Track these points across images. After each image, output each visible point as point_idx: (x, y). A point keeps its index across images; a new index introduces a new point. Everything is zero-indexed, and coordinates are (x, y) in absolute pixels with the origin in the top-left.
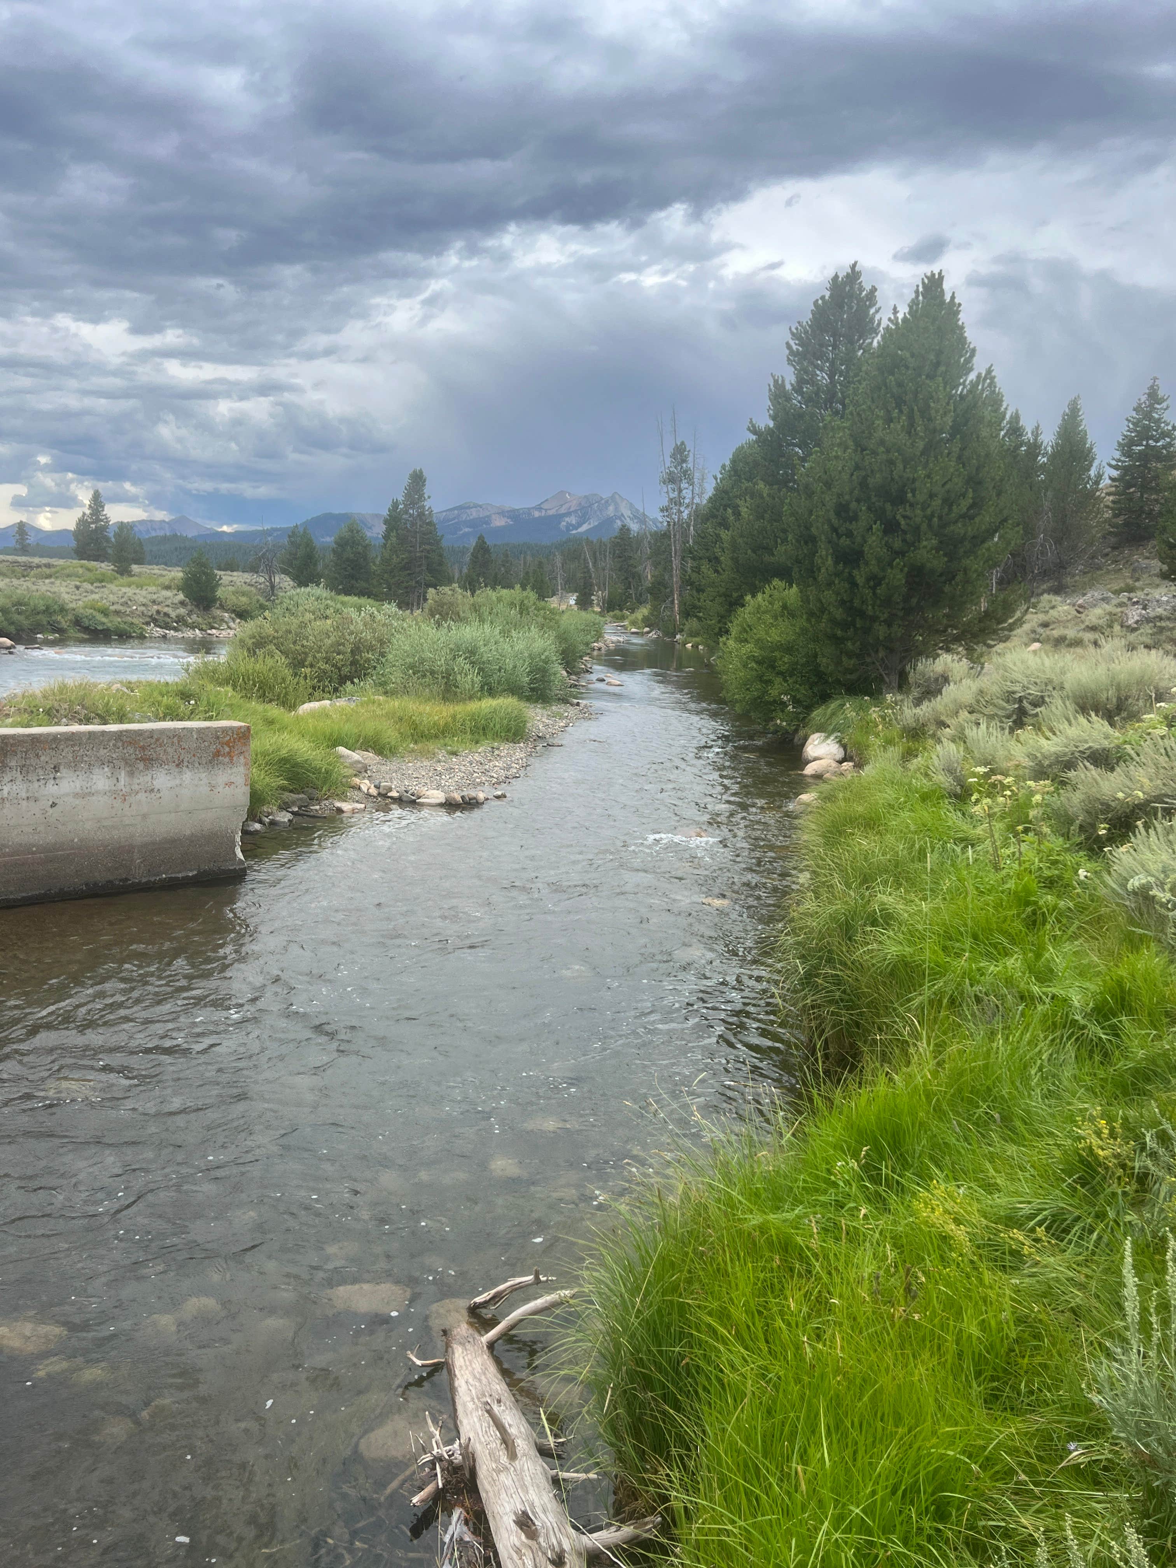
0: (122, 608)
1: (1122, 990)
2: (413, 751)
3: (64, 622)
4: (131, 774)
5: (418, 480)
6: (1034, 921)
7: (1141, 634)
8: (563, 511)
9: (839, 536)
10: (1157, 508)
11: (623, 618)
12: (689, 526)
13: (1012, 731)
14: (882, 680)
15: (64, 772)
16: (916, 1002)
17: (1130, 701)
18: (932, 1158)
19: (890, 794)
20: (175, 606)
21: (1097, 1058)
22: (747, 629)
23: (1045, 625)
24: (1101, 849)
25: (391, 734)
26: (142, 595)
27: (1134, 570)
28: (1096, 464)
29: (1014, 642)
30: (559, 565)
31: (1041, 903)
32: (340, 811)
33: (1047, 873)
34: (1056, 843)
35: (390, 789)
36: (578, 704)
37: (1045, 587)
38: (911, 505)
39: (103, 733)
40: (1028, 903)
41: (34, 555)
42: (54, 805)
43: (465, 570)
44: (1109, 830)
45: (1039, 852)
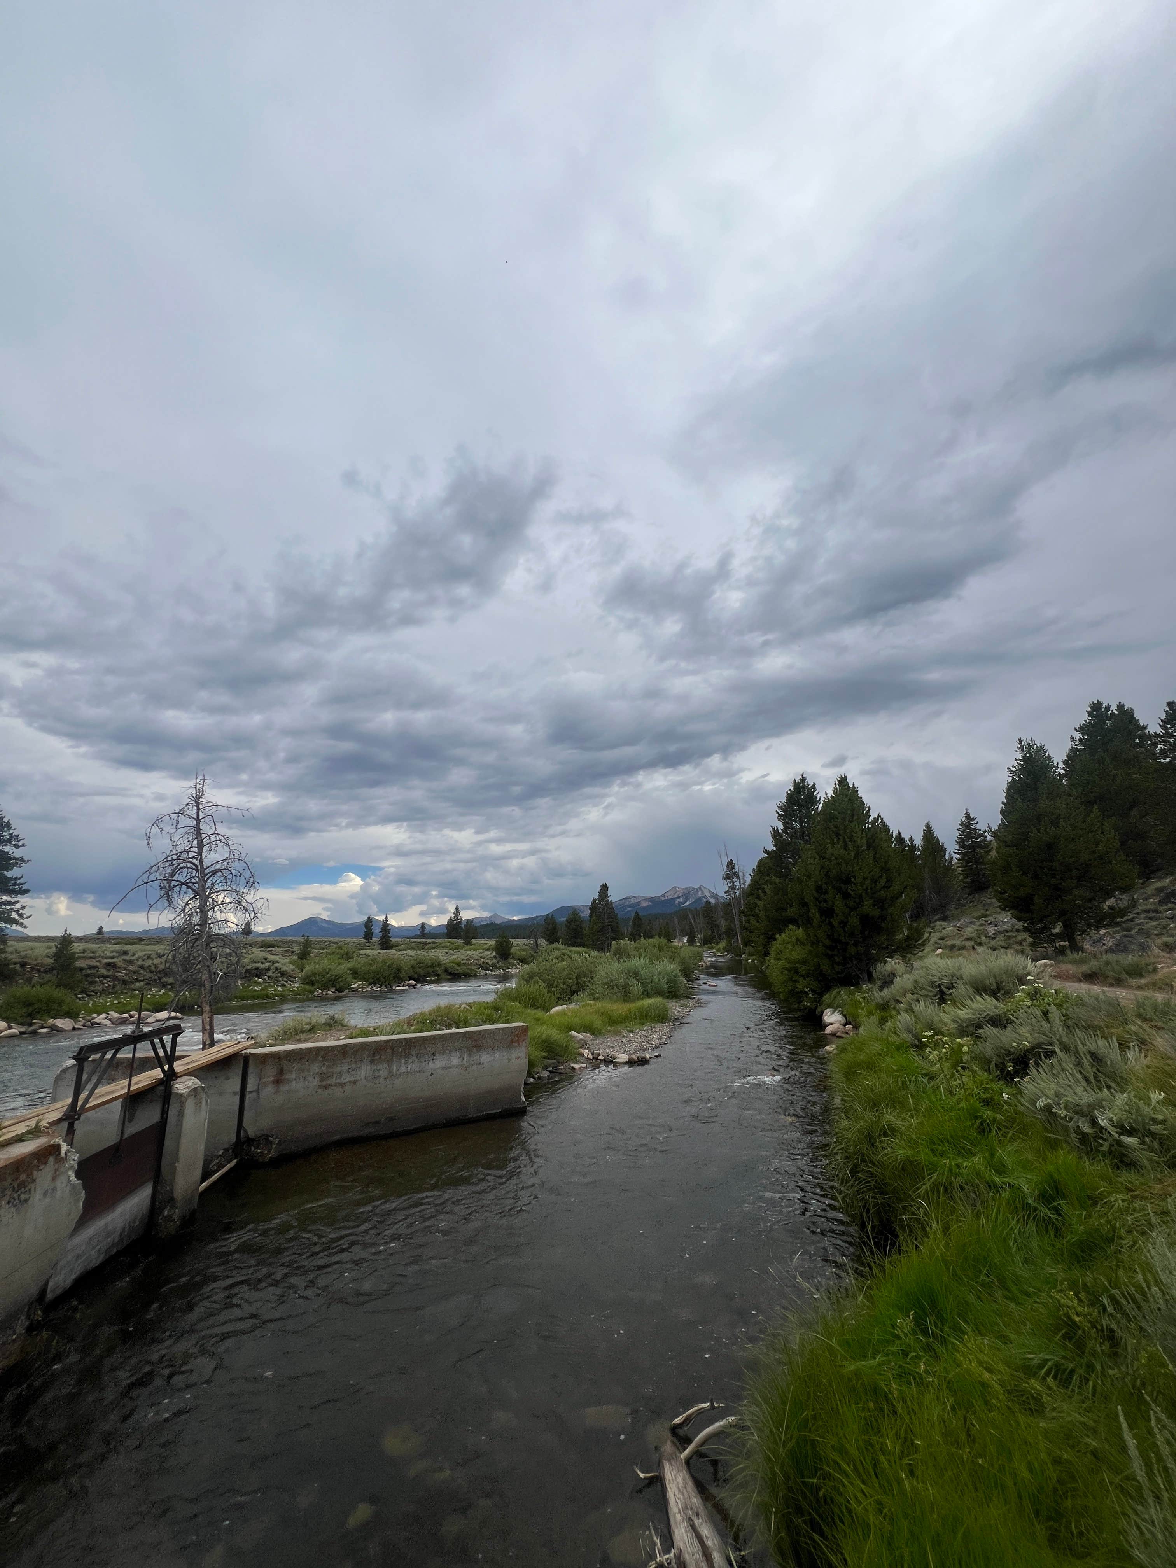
0: (467, 962)
1: (1055, 1181)
2: (610, 1031)
3: (439, 970)
4: (470, 1055)
5: (605, 888)
6: (984, 1129)
7: (998, 941)
8: (676, 896)
9: (820, 902)
10: (987, 872)
11: (712, 948)
12: (740, 899)
13: (939, 1005)
14: (859, 977)
15: (438, 1056)
16: (922, 1190)
17: (1004, 984)
18: (959, 1315)
19: (877, 1047)
20: (491, 959)
21: (1052, 1232)
22: (779, 953)
23: (942, 939)
24: (1012, 1079)
25: (598, 1023)
26: (476, 954)
27: (984, 905)
28: (947, 853)
29: (927, 949)
30: (676, 922)
31: (985, 1117)
32: (573, 1068)
33: (984, 1096)
34: (984, 1076)
35: (599, 1055)
36: (694, 998)
37: (936, 917)
38: (855, 884)
39: (457, 1033)
40: (976, 1118)
41: (428, 938)
42: (432, 1074)
43: (630, 929)
44: (1014, 1067)
45: (975, 1082)
